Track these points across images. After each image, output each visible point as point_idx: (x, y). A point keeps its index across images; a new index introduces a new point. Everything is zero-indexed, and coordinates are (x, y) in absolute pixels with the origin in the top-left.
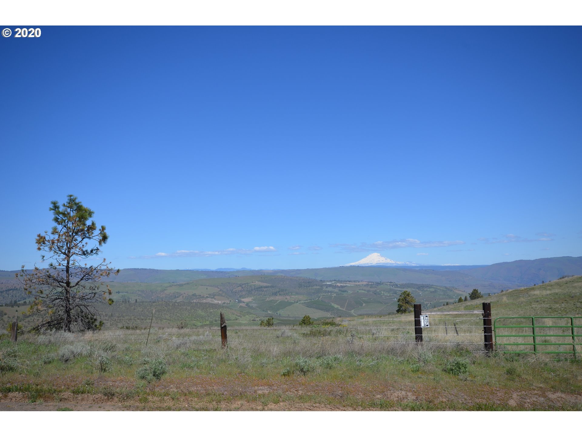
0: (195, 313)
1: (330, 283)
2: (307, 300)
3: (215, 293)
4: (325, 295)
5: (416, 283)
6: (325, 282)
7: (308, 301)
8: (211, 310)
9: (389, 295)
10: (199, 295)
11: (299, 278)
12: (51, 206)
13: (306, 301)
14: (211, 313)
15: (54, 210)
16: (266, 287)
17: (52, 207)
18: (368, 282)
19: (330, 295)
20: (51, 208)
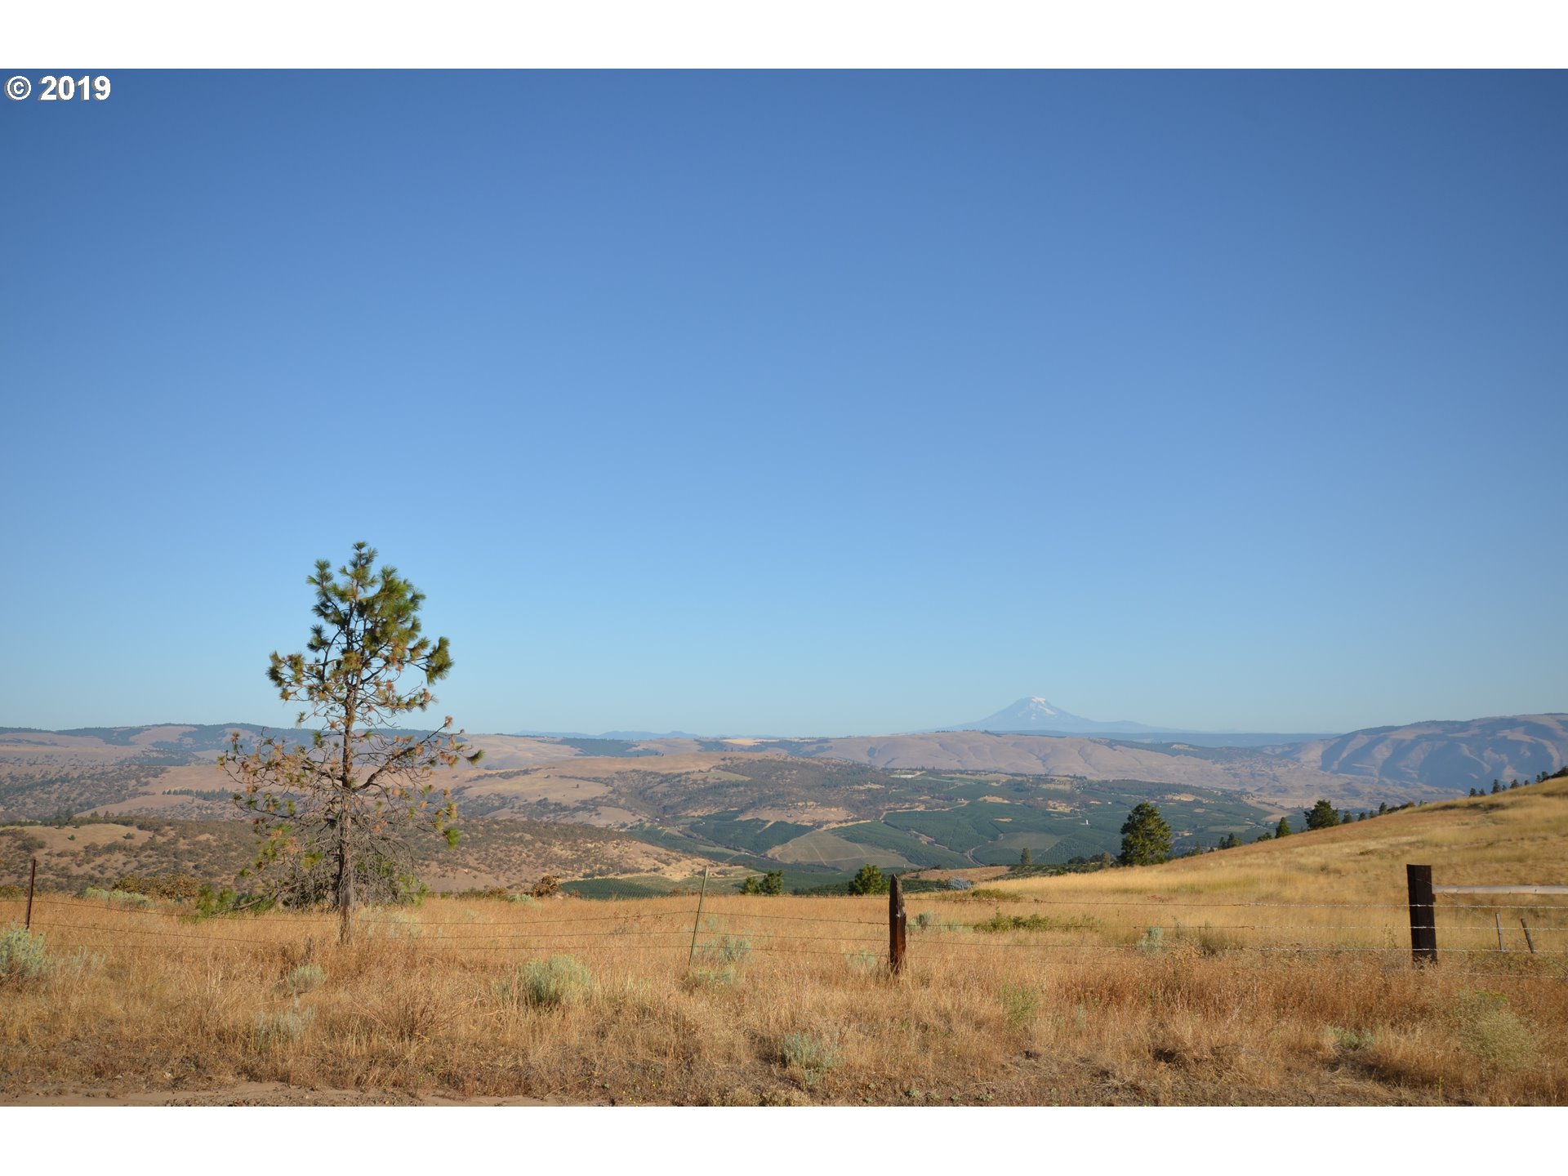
0: (544, 852)
1: (910, 776)
2: (846, 821)
3: (600, 800)
4: (895, 809)
5: (1144, 780)
6: (896, 773)
7: (850, 824)
8: (589, 845)
9: (1067, 810)
10: (556, 804)
11: (825, 761)
12: (314, 572)
13: (844, 825)
14: (588, 850)
15: (319, 584)
16: (737, 785)
17: (315, 577)
18: (1011, 774)
19: (910, 808)
20: (311, 578)
